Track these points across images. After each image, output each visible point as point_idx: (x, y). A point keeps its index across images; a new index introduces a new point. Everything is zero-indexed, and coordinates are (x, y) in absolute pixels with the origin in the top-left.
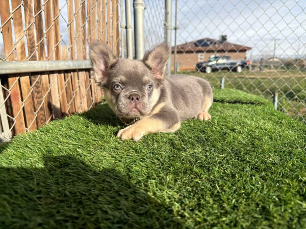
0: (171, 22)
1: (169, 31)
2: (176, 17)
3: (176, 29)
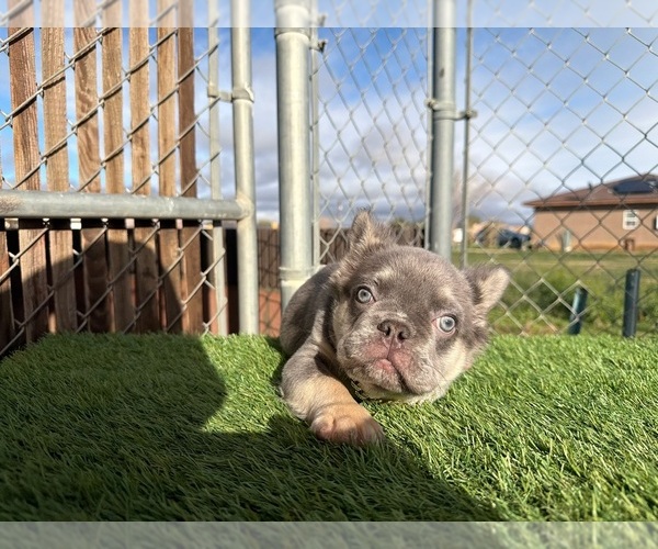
0: (454, 97)
1: (445, 126)
2: (467, 81)
3: (467, 117)
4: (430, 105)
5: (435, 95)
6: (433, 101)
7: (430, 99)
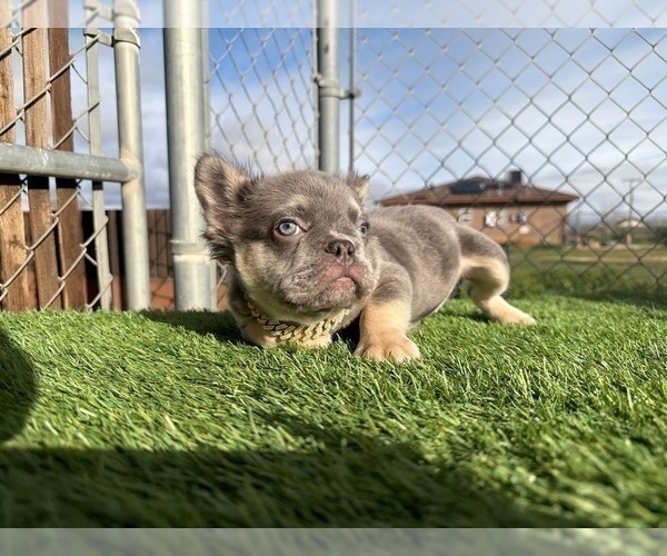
1: (331, 103)
2: (351, 60)
4: (316, 81)
5: (320, 69)
6: (319, 77)
7: (316, 74)
